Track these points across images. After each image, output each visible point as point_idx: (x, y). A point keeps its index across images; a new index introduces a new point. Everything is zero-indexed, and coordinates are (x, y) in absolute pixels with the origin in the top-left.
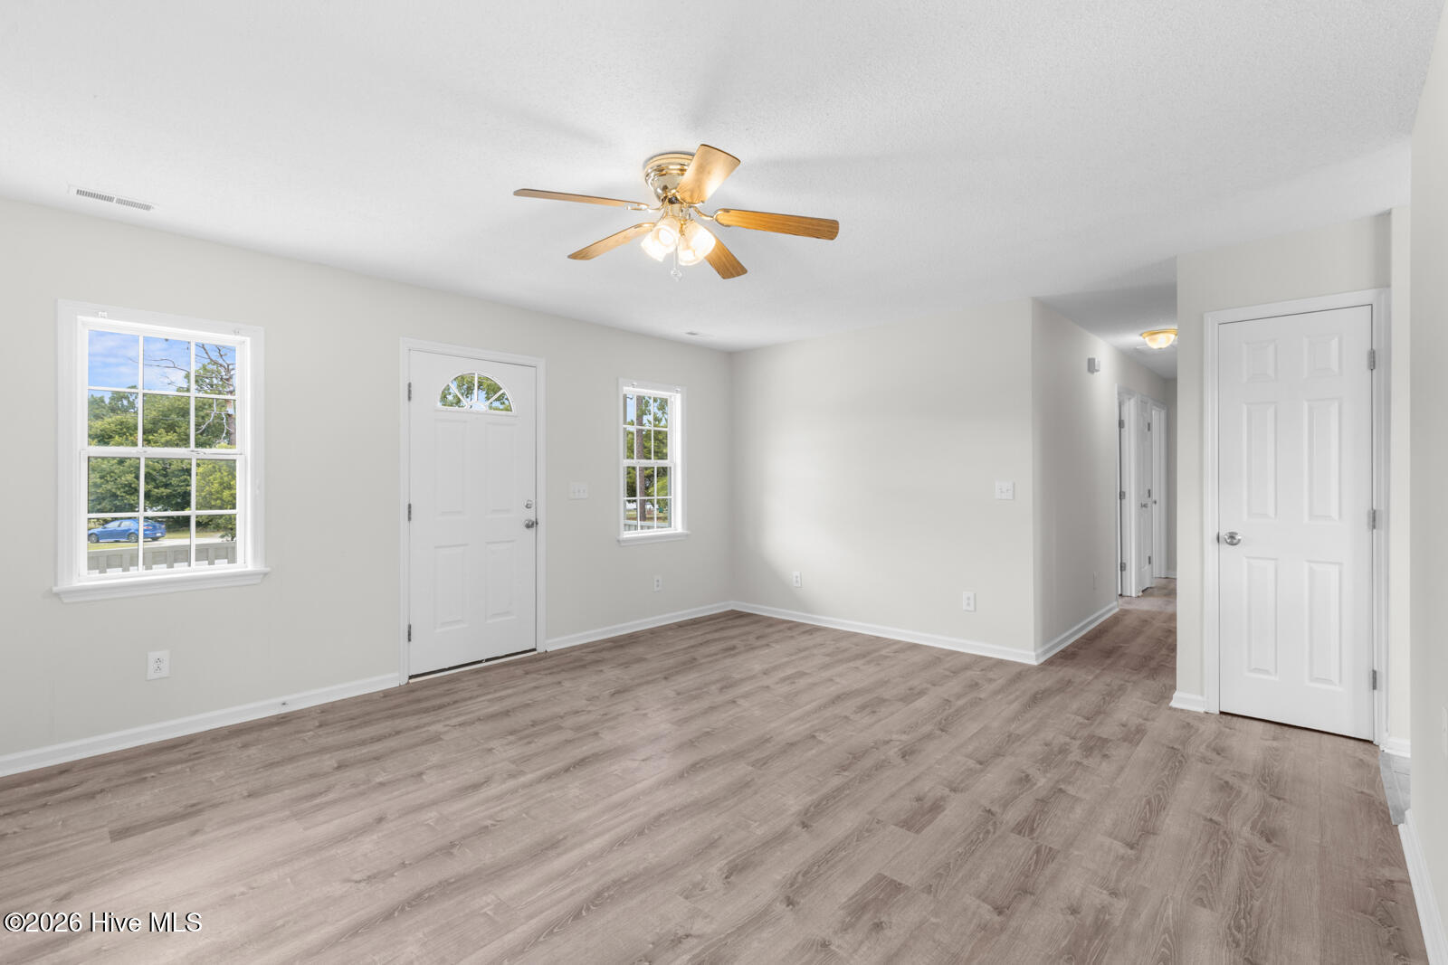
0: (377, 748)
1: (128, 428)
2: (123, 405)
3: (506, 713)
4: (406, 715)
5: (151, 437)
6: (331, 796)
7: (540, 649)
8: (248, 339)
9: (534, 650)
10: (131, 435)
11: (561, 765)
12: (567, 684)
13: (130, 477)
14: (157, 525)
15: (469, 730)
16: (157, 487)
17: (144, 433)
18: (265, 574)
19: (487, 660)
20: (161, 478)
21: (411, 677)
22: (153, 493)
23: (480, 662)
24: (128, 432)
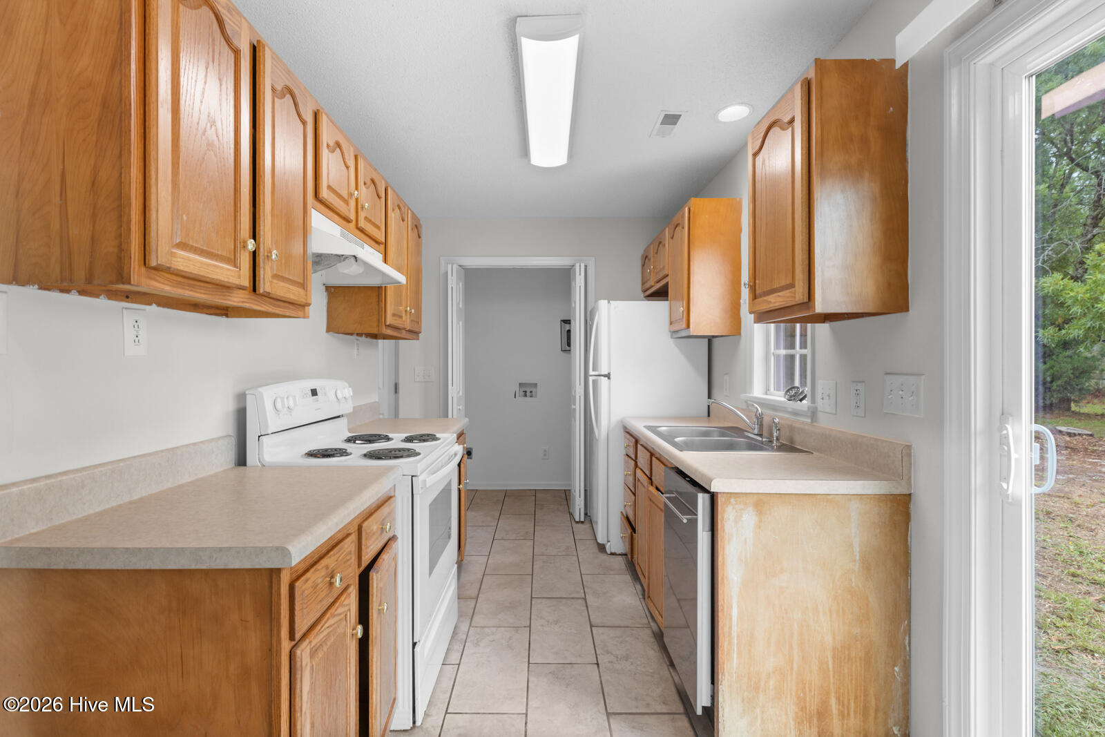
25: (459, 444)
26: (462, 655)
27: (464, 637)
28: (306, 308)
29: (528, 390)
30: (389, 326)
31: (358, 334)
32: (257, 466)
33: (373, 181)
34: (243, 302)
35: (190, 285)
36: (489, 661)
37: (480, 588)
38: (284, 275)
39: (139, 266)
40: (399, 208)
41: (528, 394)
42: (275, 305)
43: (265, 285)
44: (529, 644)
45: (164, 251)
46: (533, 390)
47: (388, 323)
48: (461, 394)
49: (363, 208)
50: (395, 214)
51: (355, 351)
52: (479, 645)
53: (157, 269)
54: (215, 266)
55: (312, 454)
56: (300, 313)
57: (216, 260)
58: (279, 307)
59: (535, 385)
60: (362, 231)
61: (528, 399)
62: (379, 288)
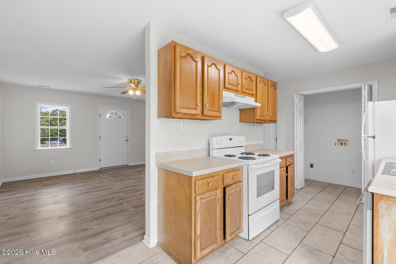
0: (89, 178)
1: (56, 119)
2: (55, 114)
3: (115, 174)
4: (97, 174)
5: (61, 121)
6: (78, 183)
7: (129, 165)
8: (68, 107)
9: (128, 165)
10: (56, 121)
11: (119, 180)
12: (130, 170)
13: (56, 131)
14: (62, 142)
15: (106, 176)
16: (62, 133)
17: (59, 120)
18: (71, 148)
19: (117, 166)
20: (63, 131)
21: (100, 168)
22: (61, 135)
23: (116, 166)
24: (55, 120)
25: (280, 159)
26: (276, 229)
27: (280, 225)
28: (221, 117)
29: (343, 142)
30: (258, 120)
31: (252, 122)
32: (212, 157)
33: (249, 77)
34: (200, 117)
35: (186, 115)
36: (284, 235)
37: (295, 213)
38: (211, 110)
39: (174, 113)
40: (263, 82)
41: (343, 144)
42: (209, 117)
43: (205, 113)
44: (305, 237)
45: (178, 110)
46: (346, 142)
47: (257, 119)
48: (302, 142)
49: (244, 86)
50: (260, 84)
51: (252, 127)
52: (284, 229)
53: (177, 113)
54: (190, 111)
55: (226, 156)
56: (219, 119)
57: (191, 109)
58: (211, 118)
59: (347, 140)
60: (244, 93)
61: (343, 146)
62: (254, 108)
